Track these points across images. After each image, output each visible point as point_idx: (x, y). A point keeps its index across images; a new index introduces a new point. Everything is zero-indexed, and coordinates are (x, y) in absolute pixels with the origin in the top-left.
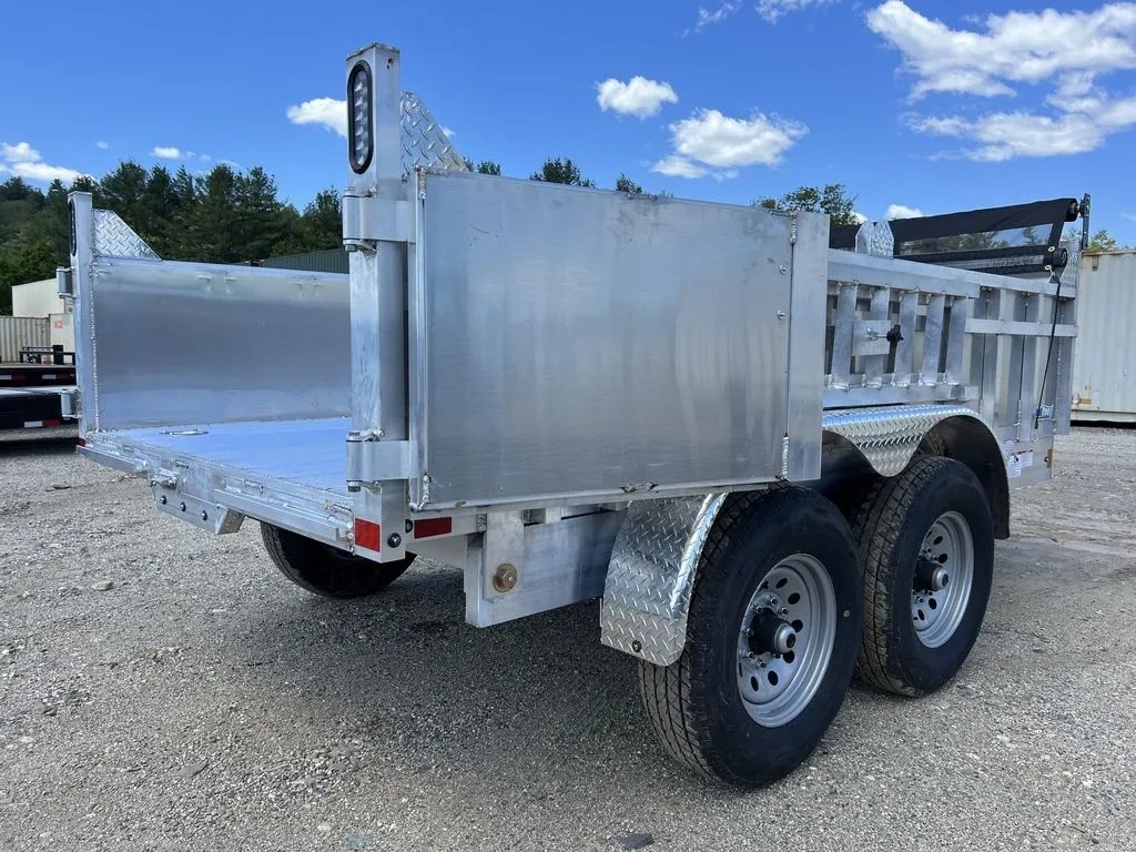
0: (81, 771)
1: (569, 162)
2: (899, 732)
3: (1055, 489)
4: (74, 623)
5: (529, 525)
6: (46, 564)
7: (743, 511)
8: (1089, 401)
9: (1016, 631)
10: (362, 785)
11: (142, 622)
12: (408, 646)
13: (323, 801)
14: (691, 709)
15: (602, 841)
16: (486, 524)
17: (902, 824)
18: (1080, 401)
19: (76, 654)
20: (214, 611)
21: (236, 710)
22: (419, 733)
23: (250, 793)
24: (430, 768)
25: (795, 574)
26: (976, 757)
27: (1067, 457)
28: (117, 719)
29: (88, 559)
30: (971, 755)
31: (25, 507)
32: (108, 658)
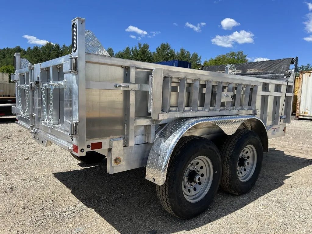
0: (10, 208)
1: (168, 44)
2: (232, 205)
3: (293, 138)
4: (16, 168)
5: (125, 146)
6: (13, 152)
7: (185, 144)
8: (307, 113)
9: (271, 178)
10: (83, 214)
11: (34, 169)
12: (104, 177)
13: (72, 219)
14: (168, 197)
15: (144, 232)
16: (112, 146)
17: (227, 230)
18: (305, 113)
19: (15, 177)
20: (54, 166)
21: (54, 193)
22: (101, 201)
23: (52, 216)
24: (102, 211)
25: (201, 161)
26: (252, 212)
27: (298, 129)
28: (22, 194)
29: (24, 151)
30: (250, 212)
31: (11, 136)
32: (23, 178)
